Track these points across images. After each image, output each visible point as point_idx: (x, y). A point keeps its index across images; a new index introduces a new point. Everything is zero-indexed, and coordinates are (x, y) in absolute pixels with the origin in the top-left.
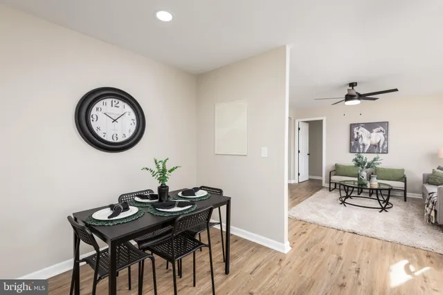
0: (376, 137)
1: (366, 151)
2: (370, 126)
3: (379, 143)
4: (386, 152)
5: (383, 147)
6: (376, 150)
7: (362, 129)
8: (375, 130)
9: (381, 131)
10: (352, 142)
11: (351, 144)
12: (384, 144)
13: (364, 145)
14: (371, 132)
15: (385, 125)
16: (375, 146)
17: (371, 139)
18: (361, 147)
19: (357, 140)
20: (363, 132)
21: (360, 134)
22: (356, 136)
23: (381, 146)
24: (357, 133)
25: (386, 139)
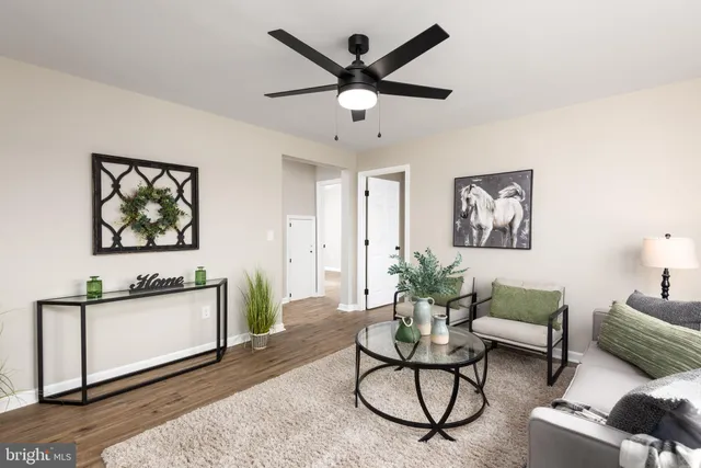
0: (507, 209)
1: (484, 242)
2: (493, 183)
3: (511, 225)
4: (526, 244)
5: (519, 233)
6: (505, 241)
7: (477, 189)
8: (503, 193)
9: (517, 193)
10: (458, 223)
11: (455, 225)
12: (522, 225)
13: (480, 228)
14: (496, 196)
15: (525, 178)
16: (503, 230)
17: (496, 214)
18: (475, 232)
19: (466, 216)
20: (479, 196)
21: (472, 202)
22: (464, 208)
23: (515, 231)
24: (468, 200)
25: (528, 214)
